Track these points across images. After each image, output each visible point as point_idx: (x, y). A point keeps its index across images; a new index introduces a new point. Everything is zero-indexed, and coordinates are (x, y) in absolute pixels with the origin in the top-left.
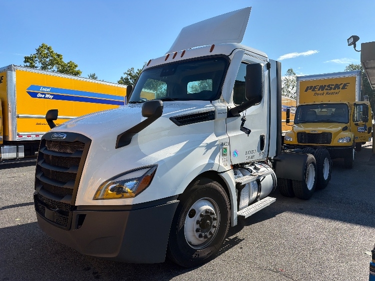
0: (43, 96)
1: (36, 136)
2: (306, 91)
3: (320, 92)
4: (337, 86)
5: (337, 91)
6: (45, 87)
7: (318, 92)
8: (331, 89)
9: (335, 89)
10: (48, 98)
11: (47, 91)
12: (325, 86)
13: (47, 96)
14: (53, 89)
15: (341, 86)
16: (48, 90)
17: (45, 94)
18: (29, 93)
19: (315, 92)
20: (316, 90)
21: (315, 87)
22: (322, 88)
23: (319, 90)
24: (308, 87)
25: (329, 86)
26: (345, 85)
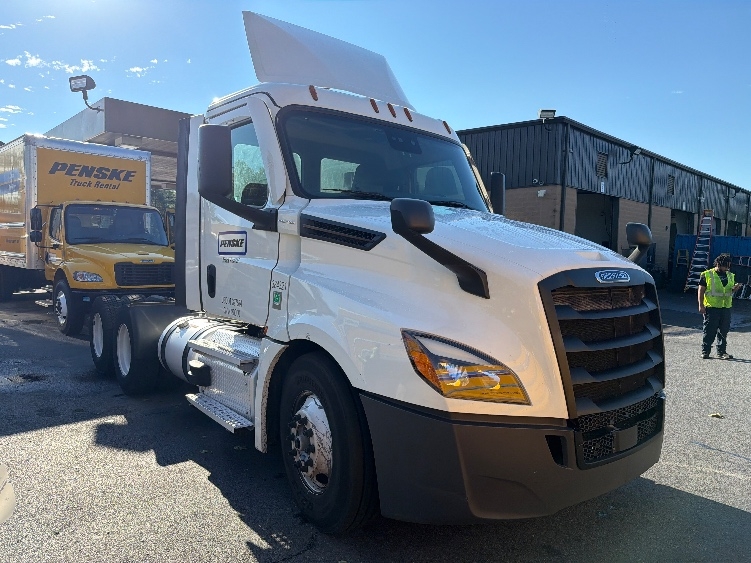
2: (52, 172)
3: (84, 179)
4: (115, 174)
5: (115, 182)
7: (79, 179)
8: (104, 176)
9: (111, 178)
12: (93, 169)
15: (122, 176)
19: (73, 177)
20: (74, 172)
21: (73, 167)
22: (87, 171)
23: (80, 175)
24: (57, 164)
25: (100, 170)
26: (129, 174)
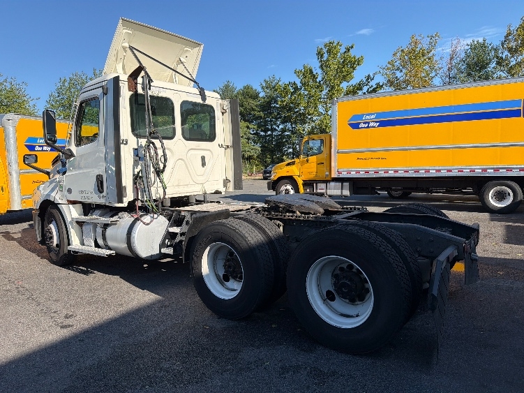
0: (367, 125)
1: (356, 173)
6: (368, 115)
10: (373, 127)
11: (370, 119)
13: (371, 124)
14: (379, 115)
16: (373, 117)
17: (369, 123)
18: (350, 125)
